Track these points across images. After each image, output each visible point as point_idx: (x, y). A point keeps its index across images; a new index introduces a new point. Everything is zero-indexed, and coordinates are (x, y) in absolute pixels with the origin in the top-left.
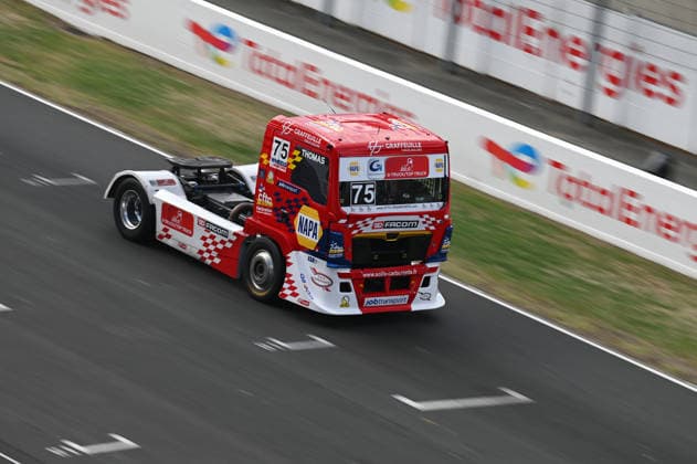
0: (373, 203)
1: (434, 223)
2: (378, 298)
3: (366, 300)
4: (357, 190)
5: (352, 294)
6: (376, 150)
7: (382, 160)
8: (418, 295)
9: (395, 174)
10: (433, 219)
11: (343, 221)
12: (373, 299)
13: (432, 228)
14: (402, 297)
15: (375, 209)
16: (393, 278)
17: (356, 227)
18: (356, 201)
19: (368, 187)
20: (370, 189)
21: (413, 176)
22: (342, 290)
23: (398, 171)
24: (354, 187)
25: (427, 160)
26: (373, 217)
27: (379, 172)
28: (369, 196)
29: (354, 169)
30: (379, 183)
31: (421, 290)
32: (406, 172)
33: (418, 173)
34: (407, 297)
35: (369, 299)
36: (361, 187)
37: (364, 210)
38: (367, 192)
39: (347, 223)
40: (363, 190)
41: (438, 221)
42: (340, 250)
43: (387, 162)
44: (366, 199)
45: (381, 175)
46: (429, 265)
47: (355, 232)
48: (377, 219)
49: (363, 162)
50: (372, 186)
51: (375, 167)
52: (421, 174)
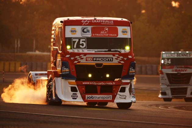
0: (85, 48)
1: (123, 60)
2: (93, 96)
3: (86, 96)
5: (78, 93)
6: (86, 22)
7: (89, 28)
8: (118, 96)
9: (97, 35)
10: (122, 57)
11: (68, 56)
12: (91, 96)
13: (122, 62)
14: (108, 96)
15: (86, 51)
16: (101, 86)
17: (76, 59)
18: (75, 47)
19: (81, 40)
20: (82, 41)
21: (109, 36)
22: (72, 91)
23: (99, 33)
24: (74, 40)
25: (117, 29)
26: (85, 54)
27: (88, 33)
28: (83, 45)
29: (73, 31)
30: (88, 39)
31: (119, 93)
32: (103, 34)
33: (111, 35)
34: (111, 96)
35: (89, 96)
36: (77, 40)
37: (81, 51)
38: (81, 43)
39: (70, 57)
40: (79, 41)
41: (125, 59)
42: (67, 70)
43: (92, 29)
44: (81, 46)
45: (89, 35)
46: (124, 81)
47: (76, 62)
48: (87, 56)
49: (78, 28)
50: (84, 40)
51: (85, 30)
52: (113, 35)
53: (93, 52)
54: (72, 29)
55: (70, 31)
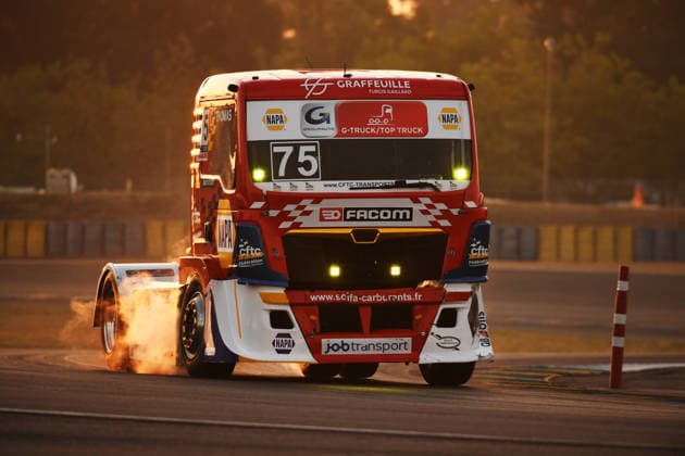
0: (315, 176)
1: (446, 215)
2: (346, 341)
3: (324, 341)
4: (283, 154)
5: (296, 333)
6: (319, 88)
8: (431, 340)
9: (357, 130)
10: (442, 206)
11: (258, 205)
12: (338, 341)
13: (445, 223)
14: (398, 341)
15: (319, 187)
16: (374, 306)
17: (284, 216)
18: (282, 173)
19: (303, 149)
20: (307, 153)
21: (396, 134)
22: (274, 325)
23: (364, 124)
24: (276, 149)
25: (424, 109)
26: (317, 198)
27: (324, 125)
28: (307, 165)
29: (274, 120)
30: (325, 144)
31: (435, 329)
32: (378, 127)
33: (404, 130)
34: (409, 340)
35: (333, 341)
36: (289, 150)
37: (301, 187)
38: (302, 158)
39: (266, 209)
40: (295, 154)
41: (455, 211)
42: (257, 253)
43: (339, 110)
44: (302, 170)
45: (329, 131)
46: (450, 288)
47: (285, 225)
48: (325, 203)
49: (292, 109)
50: (313, 149)
51: (315, 116)
52: (413, 130)
53: (345, 190)
54: (269, 111)
55: (264, 120)
